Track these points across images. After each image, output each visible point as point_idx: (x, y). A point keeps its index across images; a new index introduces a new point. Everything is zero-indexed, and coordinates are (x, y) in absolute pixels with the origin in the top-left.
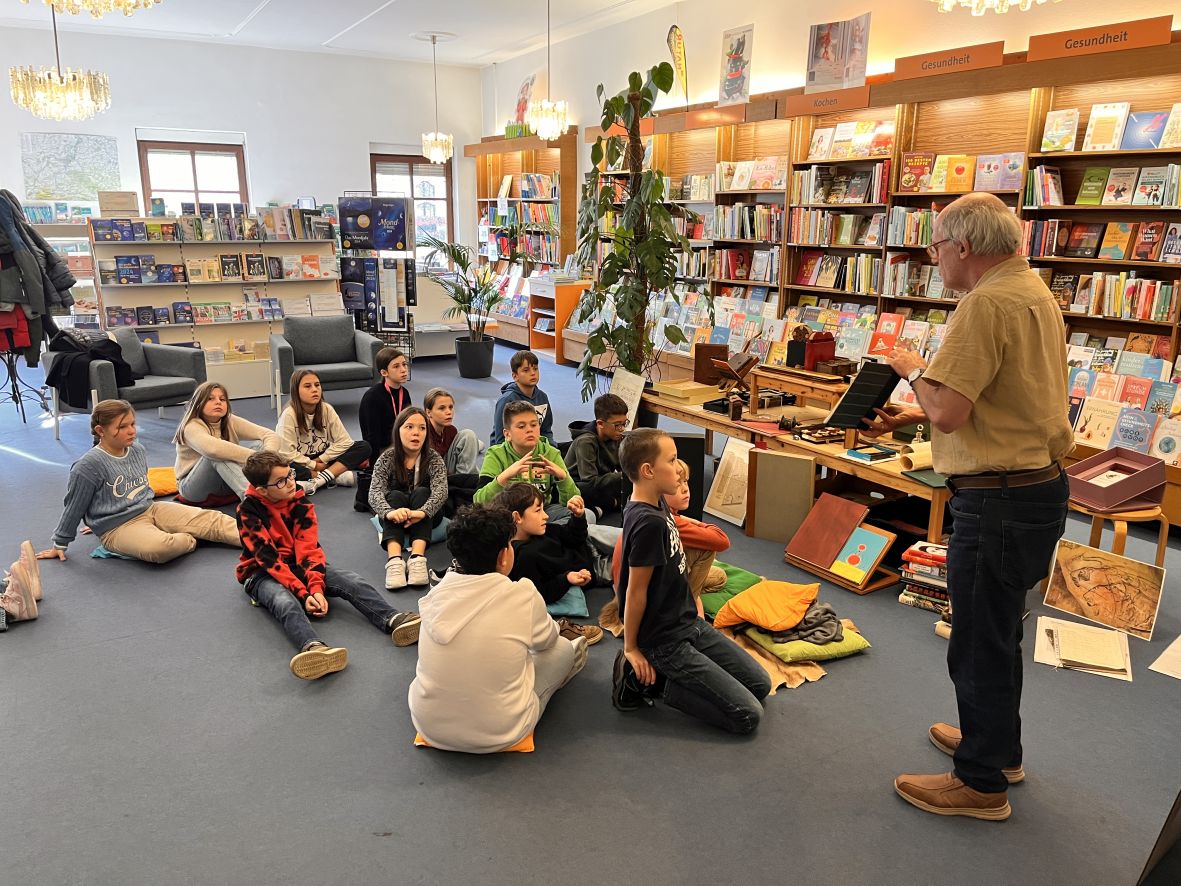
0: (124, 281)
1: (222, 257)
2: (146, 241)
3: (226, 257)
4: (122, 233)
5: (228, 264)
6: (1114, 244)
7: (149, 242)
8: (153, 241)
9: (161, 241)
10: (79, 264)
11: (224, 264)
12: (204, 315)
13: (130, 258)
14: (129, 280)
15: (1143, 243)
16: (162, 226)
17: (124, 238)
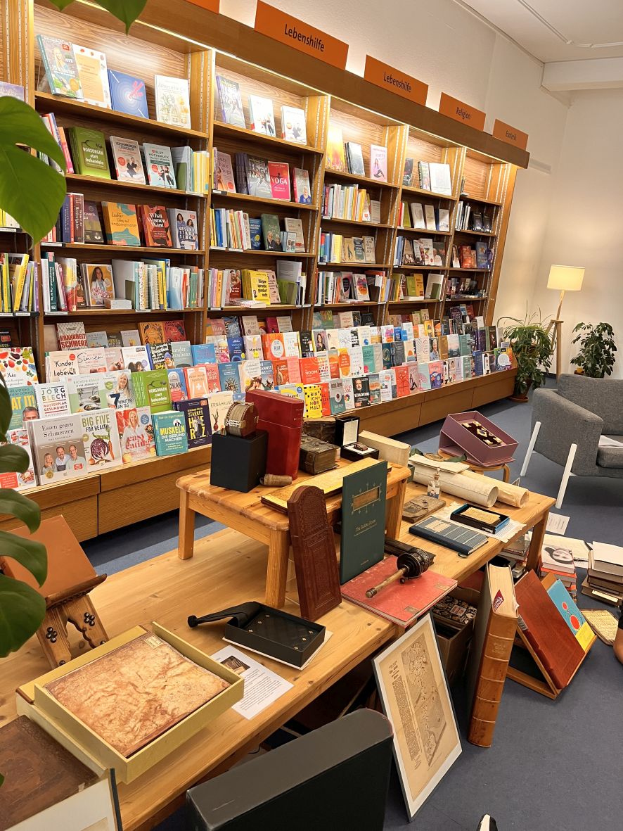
6: (123, 228)
15: (155, 229)
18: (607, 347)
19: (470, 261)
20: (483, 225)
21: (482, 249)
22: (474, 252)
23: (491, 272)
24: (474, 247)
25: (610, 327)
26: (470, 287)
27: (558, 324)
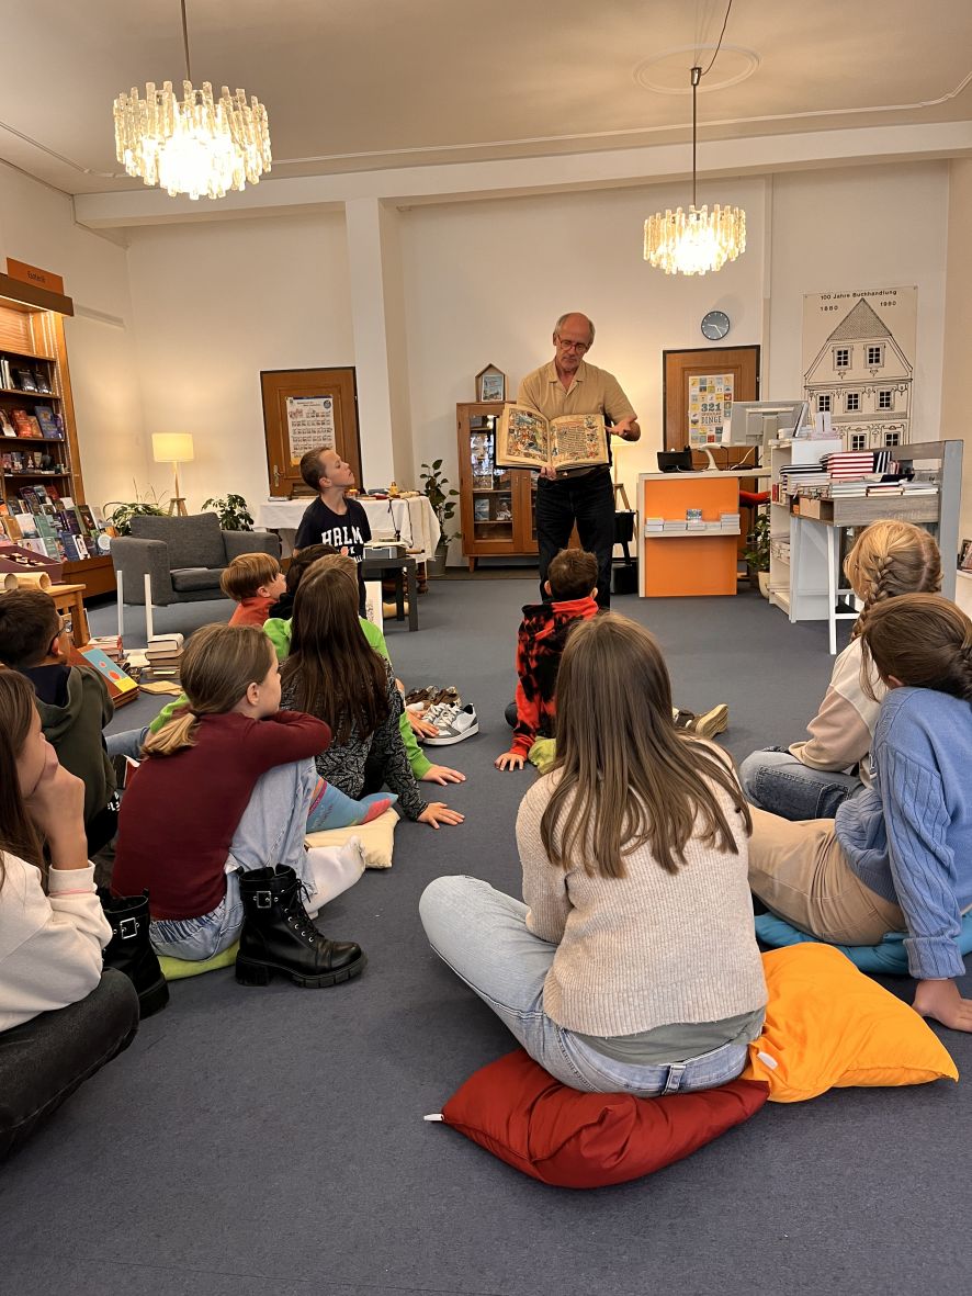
18: (243, 521)
19: (29, 429)
20: (37, 385)
21: (45, 416)
22: (33, 419)
23: (66, 442)
24: (32, 413)
25: (241, 498)
26: (43, 462)
27: (179, 501)
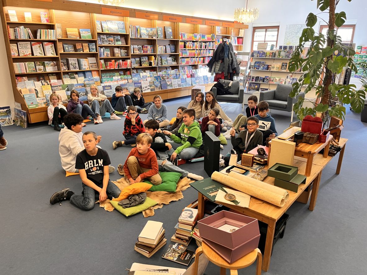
0: (255, 68)
1: (283, 63)
2: (265, 58)
3: (284, 63)
4: (260, 55)
5: (284, 65)
7: (266, 58)
8: (267, 57)
9: (268, 58)
10: (244, 63)
11: (283, 65)
12: (272, 81)
13: (259, 62)
14: (256, 68)
16: (270, 53)
17: (260, 56)
